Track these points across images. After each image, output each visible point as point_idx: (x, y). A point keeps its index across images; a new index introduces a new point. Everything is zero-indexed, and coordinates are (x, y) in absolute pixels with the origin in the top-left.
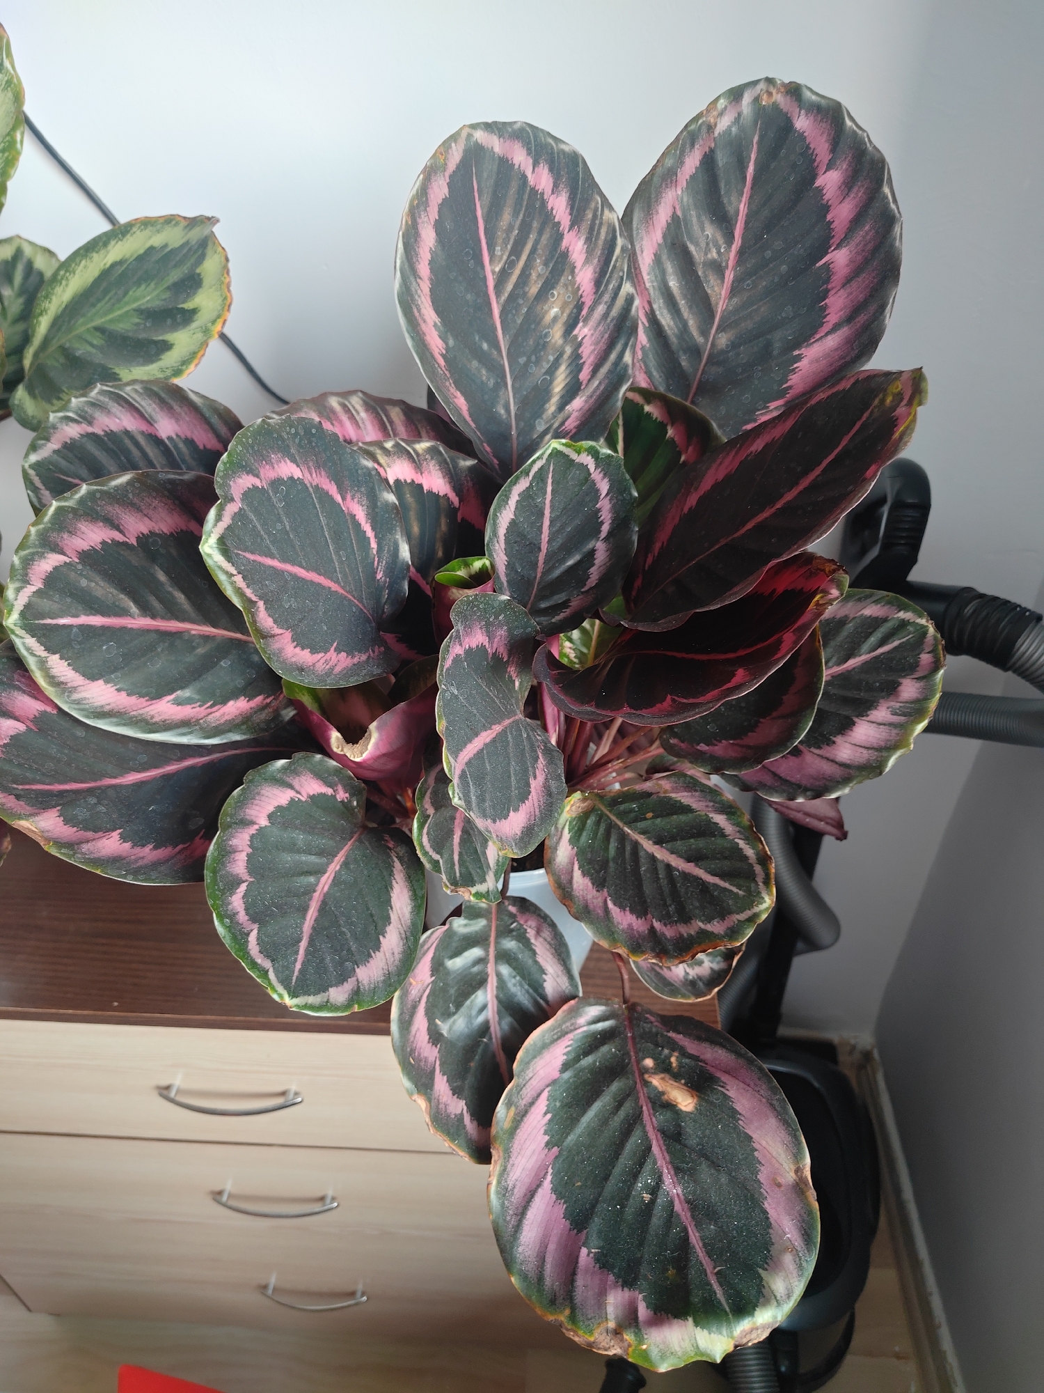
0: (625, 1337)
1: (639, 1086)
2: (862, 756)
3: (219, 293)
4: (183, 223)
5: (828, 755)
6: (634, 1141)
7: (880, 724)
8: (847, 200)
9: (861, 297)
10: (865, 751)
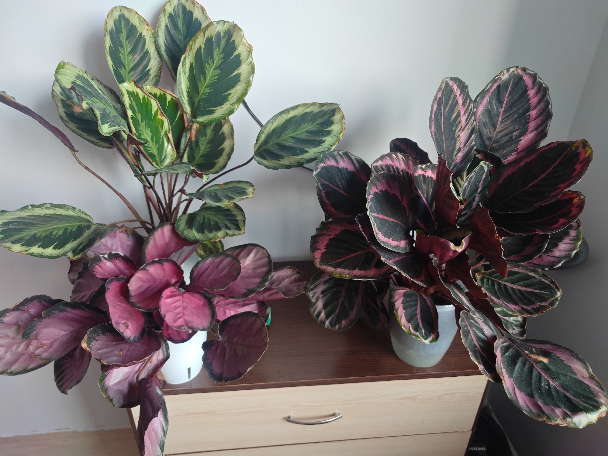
0: (567, 420)
1: (528, 358)
2: (563, 254)
3: (341, 125)
4: (318, 105)
5: (551, 255)
6: (534, 373)
7: (567, 244)
8: (536, 97)
9: (540, 123)
10: (564, 252)
